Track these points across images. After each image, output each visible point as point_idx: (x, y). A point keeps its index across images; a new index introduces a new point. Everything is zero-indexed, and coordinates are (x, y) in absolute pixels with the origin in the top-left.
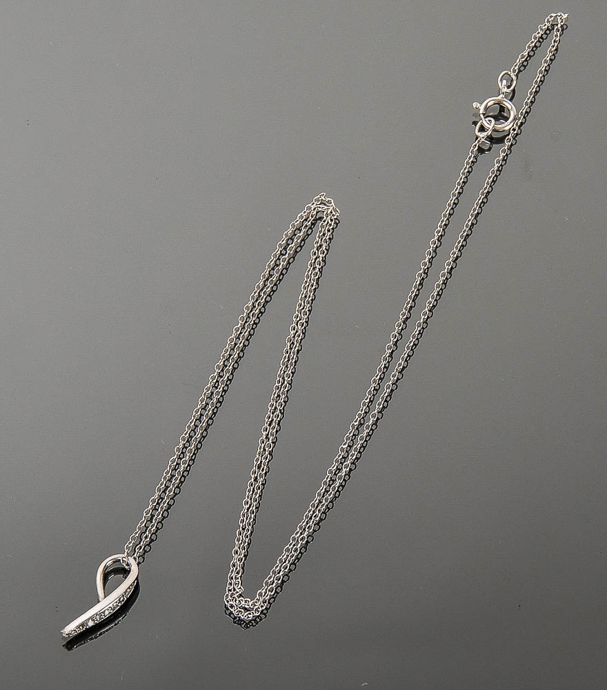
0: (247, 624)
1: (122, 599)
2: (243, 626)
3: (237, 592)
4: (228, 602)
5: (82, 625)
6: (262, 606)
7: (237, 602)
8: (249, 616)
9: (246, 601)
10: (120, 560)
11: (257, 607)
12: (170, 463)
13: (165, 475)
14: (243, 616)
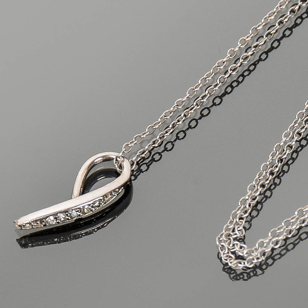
0: (237, 275)
1: (97, 204)
2: (232, 276)
3: (236, 234)
4: (220, 241)
5: (41, 220)
6: (258, 259)
7: (231, 245)
8: (239, 265)
9: (241, 247)
10: (113, 159)
11: (251, 257)
12: (216, 65)
13: (205, 76)
14: (233, 263)
